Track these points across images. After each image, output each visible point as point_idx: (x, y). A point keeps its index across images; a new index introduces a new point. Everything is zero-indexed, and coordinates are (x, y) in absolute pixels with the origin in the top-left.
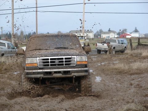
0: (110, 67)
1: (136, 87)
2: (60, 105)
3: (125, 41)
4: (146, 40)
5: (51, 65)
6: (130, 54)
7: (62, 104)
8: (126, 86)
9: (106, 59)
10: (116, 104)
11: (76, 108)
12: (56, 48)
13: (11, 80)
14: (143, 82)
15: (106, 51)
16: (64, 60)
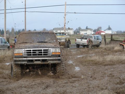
0: (88, 59)
1: (109, 76)
2: (45, 91)
3: (100, 37)
4: (117, 37)
5: (33, 55)
6: (104, 48)
7: (47, 91)
9: (84, 52)
10: (92, 90)
12: (38, 42)
13: (4, 70)
14: (115, 72)
15: (84, 46)
16: (43, 51)
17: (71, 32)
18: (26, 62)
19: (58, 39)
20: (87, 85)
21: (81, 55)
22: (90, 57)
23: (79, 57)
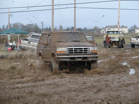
5: (75, 53)
7: (98, 95)
11: (111, 98)
16: (83, 49)
18: (69, 60)
19: (111, 38)
21: (136, 56)
23: (134, 58)
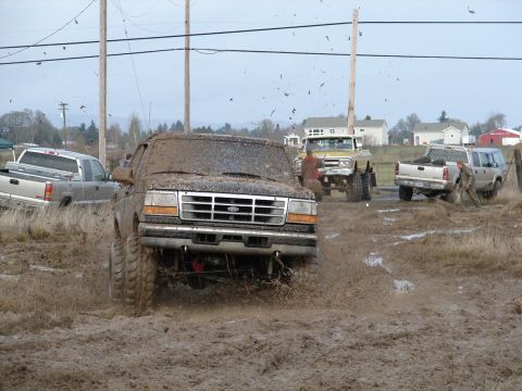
0: (446, 248)
2: (269, 380)
3: (499, 158)
5: (216, 216)
6: (516, 203)
7: (276, 378)
8: (499, 315)
9: (431, 218)
10: (465, 378)
12: (226, 174)
15: (432, 193)
16: (254, 206)
17: (379, 136)
18: (188, 242)
20: (441, 354)
21: (419, 231)
22: (457, 237)
23: (409, 238)
